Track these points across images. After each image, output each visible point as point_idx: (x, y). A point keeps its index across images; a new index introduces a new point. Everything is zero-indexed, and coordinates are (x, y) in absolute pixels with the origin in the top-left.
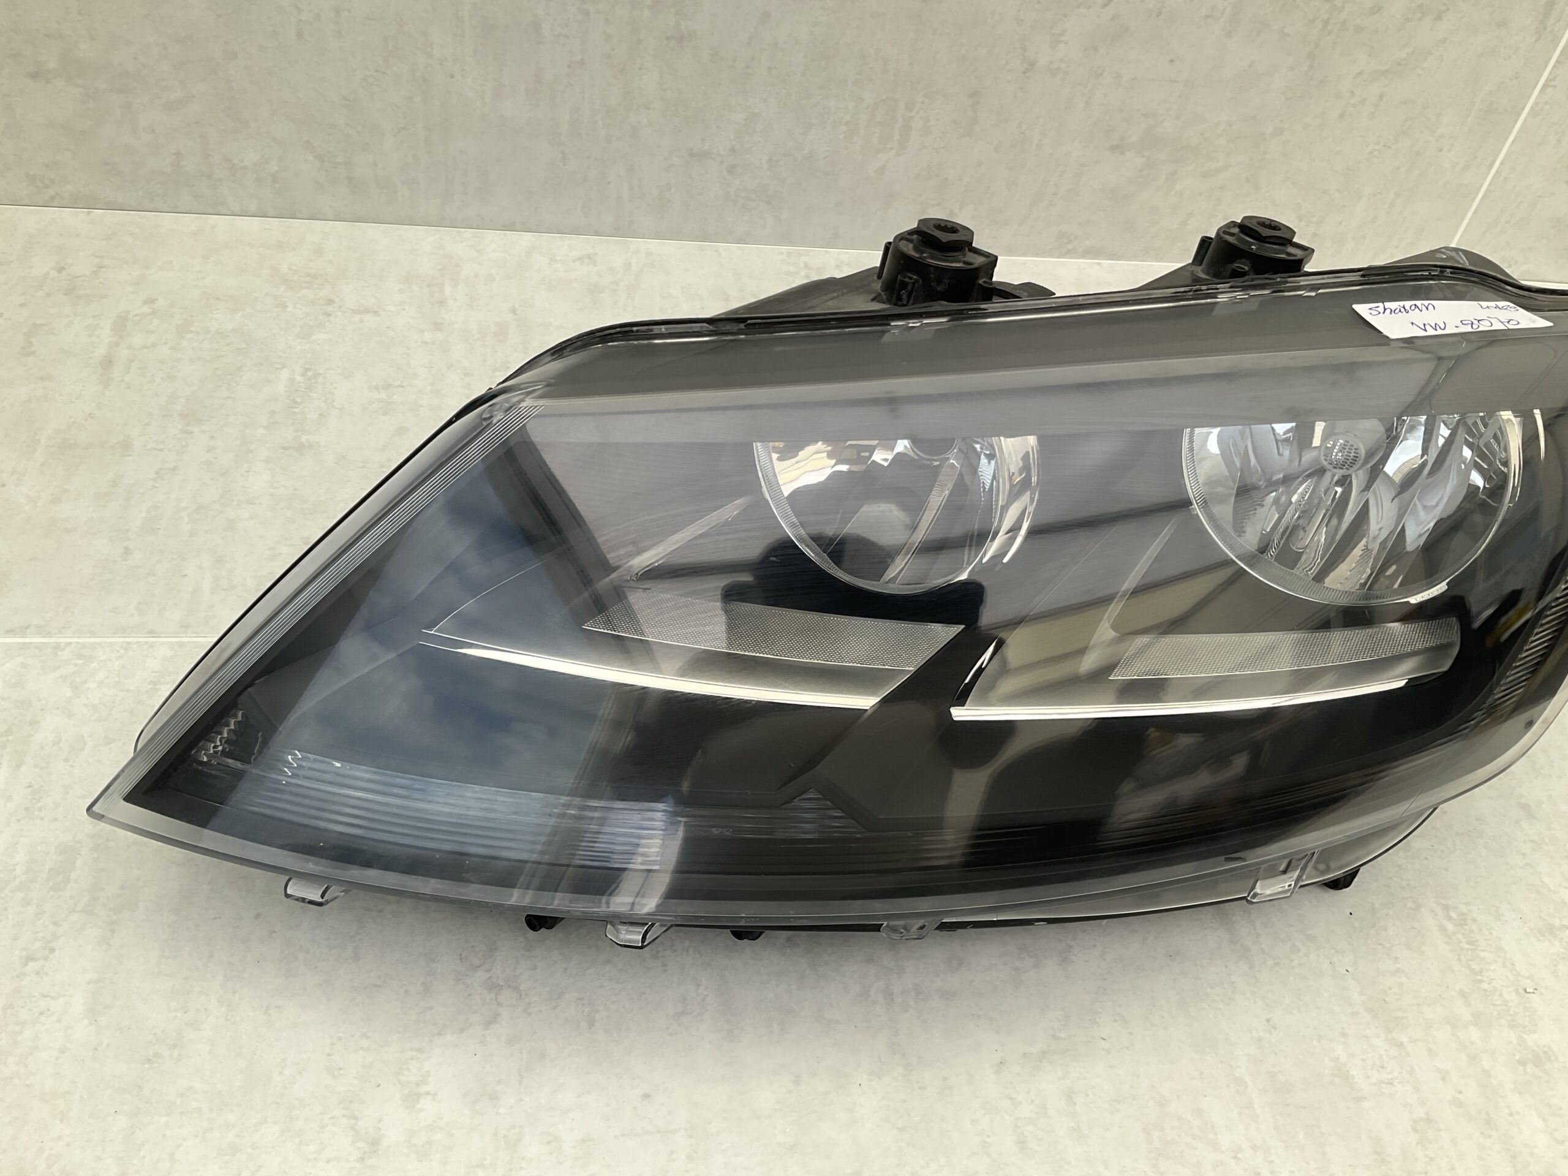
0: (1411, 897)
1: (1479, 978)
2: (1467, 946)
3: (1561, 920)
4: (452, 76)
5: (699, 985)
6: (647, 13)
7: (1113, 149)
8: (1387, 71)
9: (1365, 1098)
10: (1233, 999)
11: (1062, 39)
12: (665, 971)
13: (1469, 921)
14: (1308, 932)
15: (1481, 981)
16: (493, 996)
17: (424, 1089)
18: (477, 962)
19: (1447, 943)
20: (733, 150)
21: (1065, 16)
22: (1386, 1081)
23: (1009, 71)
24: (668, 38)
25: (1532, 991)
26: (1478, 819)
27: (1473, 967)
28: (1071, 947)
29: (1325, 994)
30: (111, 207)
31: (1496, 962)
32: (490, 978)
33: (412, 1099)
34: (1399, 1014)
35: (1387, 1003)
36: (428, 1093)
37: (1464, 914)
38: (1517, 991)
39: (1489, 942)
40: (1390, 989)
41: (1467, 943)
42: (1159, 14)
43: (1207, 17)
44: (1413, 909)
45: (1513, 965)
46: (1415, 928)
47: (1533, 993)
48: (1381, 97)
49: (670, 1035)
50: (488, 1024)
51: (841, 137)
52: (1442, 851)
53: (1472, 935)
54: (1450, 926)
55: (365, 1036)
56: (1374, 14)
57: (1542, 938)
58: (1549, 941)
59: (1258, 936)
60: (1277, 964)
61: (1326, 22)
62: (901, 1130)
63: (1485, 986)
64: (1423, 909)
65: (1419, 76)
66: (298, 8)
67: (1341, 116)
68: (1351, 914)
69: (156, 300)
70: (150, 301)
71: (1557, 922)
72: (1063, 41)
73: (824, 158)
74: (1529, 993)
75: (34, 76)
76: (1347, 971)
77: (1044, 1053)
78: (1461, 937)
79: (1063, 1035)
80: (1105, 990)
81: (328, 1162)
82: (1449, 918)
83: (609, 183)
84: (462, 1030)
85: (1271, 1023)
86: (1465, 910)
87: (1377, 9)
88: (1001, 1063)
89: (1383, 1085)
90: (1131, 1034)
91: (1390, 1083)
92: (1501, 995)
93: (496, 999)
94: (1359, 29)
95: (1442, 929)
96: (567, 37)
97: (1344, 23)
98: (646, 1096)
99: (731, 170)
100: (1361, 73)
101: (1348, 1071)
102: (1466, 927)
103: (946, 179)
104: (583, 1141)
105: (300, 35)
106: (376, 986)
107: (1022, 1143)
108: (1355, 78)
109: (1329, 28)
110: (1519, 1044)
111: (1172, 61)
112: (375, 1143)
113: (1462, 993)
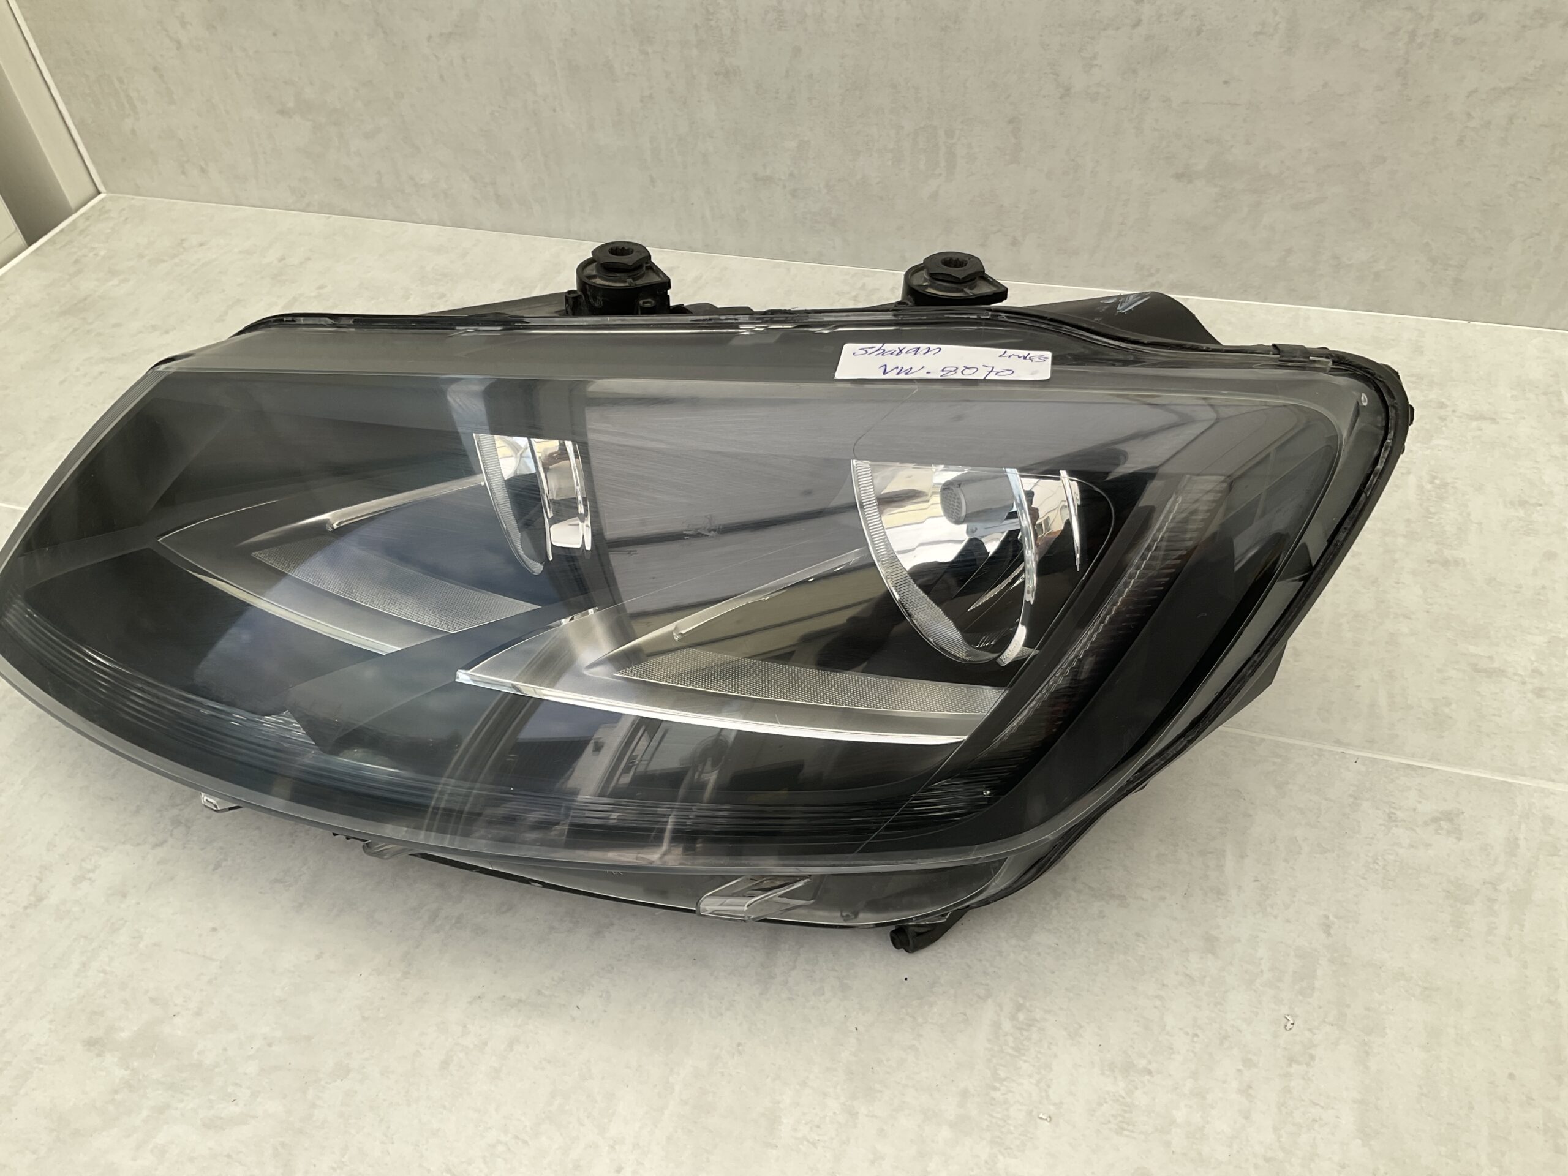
0: (987, 985)
1: (997, 1085)
2: (1010, 1051)
3: (1150, 1062)
4: (554, 111)
5: (305, 865)
6: (695, 52)
7: (1179, 176)
8: (1510, 88)
9: (777, 1147)
10: (721, 1014)
11: (1095, 62)
12: (291, 846)
13: (1034, 1029)
14: (845, 981)
15: (995, 1089)
16: (171, 828)
17: (91, 875)
18: (178, 801)
19: (989, 1040)
20: (791, 175)
21: (1093, 38)
22: (811, 1140)
23: (1044, 97)
24: (716, 74)
25: (1044, 1117)
26: (1138, 935)
27: (999, 1072)
28: (612, 924)
29: (815, 1042)
30: (344, 213)
31: (1030, 1076)
32: (179, 815)
33: (78, 880)
34: (877, 1086)
35: (873, 1072)
36: (90, 879)
37: (1035, 1020)
38: (1030, 1113)
39: (1039, 1056)
40: (888, 1060)
41: (1013, 1048)
42: (1199, 33)
43: (1257, 34)
44: (979, 997)
45: (1049, 1086)
46: (965, 1015)
47: (1046, 1120)
48: (1511, 119)
49: (261, 893)
50: (156, 846)
51: (890, 163)
52: (1065, 953)
53: (1025, 1042)
54: (1007, 1026)
55: (83, 830)
56: (1476, 22)
57: (1107, 1073)
58: (1115, 1078)
59: (794, 968)
60: (790, 999)
61: (1413, 35)
62: (364, 1019)
63: (997, 1095)
64: (990, 1001)
65: (1560, 93)
66: (436, 56)
67: (1461, 141)
68: (906, 979)
69: (326, 287)
70: (321, 287)
71: (1142, 1063)
72: (1097, 65)
73: (878, 183)
74: (1041, 1118)
75: (282, 112)
76: (857, 1029)
77: (520, 1001)
78: (1010, 1039)
79: (547, 993)
80: (613, 968)
81: (8, 902)
82: (1013, 1018)
83: (692, 204)
84: (138, 845)
85: (740, 1048)
86: (1038, 1017)
87: (1477, 17)
88: (479, 997)
89: (805, 1143)
90: (605, 1011)
91: (814, 1144)
92: (1007, 1109)
93: (172, 830)
94: (1458, 41)
95: (997, 1025)
96: (634, 75)
97: (1437, 33)
98: (214, 929)
99: (794, 193)
100: (1476, 91)
101: (780, 1117)
102: (1025, 1033)
103: (1002, 206)
104: (155, 945)
105: (442, 77)
106: (111, 799)
107: (445, 1064)
108: (1468, 97)
109: (1419, 40)
110: (986, 1162)
111: (1226, 82)
112: (40, 899)
113: (965, 1094)
